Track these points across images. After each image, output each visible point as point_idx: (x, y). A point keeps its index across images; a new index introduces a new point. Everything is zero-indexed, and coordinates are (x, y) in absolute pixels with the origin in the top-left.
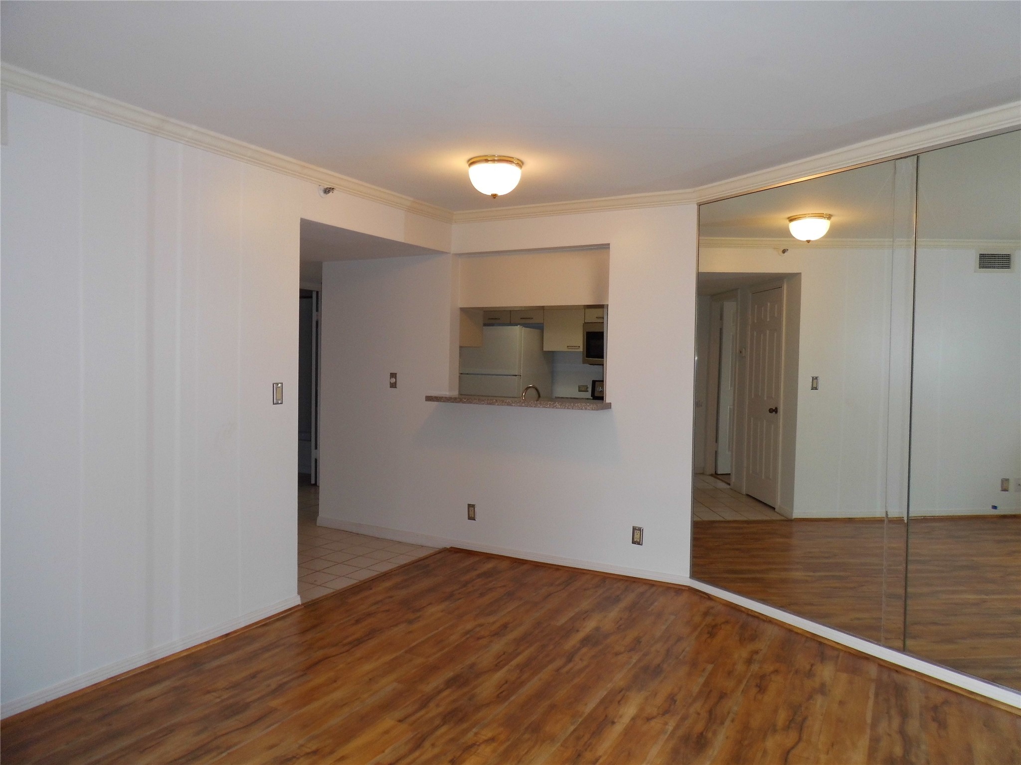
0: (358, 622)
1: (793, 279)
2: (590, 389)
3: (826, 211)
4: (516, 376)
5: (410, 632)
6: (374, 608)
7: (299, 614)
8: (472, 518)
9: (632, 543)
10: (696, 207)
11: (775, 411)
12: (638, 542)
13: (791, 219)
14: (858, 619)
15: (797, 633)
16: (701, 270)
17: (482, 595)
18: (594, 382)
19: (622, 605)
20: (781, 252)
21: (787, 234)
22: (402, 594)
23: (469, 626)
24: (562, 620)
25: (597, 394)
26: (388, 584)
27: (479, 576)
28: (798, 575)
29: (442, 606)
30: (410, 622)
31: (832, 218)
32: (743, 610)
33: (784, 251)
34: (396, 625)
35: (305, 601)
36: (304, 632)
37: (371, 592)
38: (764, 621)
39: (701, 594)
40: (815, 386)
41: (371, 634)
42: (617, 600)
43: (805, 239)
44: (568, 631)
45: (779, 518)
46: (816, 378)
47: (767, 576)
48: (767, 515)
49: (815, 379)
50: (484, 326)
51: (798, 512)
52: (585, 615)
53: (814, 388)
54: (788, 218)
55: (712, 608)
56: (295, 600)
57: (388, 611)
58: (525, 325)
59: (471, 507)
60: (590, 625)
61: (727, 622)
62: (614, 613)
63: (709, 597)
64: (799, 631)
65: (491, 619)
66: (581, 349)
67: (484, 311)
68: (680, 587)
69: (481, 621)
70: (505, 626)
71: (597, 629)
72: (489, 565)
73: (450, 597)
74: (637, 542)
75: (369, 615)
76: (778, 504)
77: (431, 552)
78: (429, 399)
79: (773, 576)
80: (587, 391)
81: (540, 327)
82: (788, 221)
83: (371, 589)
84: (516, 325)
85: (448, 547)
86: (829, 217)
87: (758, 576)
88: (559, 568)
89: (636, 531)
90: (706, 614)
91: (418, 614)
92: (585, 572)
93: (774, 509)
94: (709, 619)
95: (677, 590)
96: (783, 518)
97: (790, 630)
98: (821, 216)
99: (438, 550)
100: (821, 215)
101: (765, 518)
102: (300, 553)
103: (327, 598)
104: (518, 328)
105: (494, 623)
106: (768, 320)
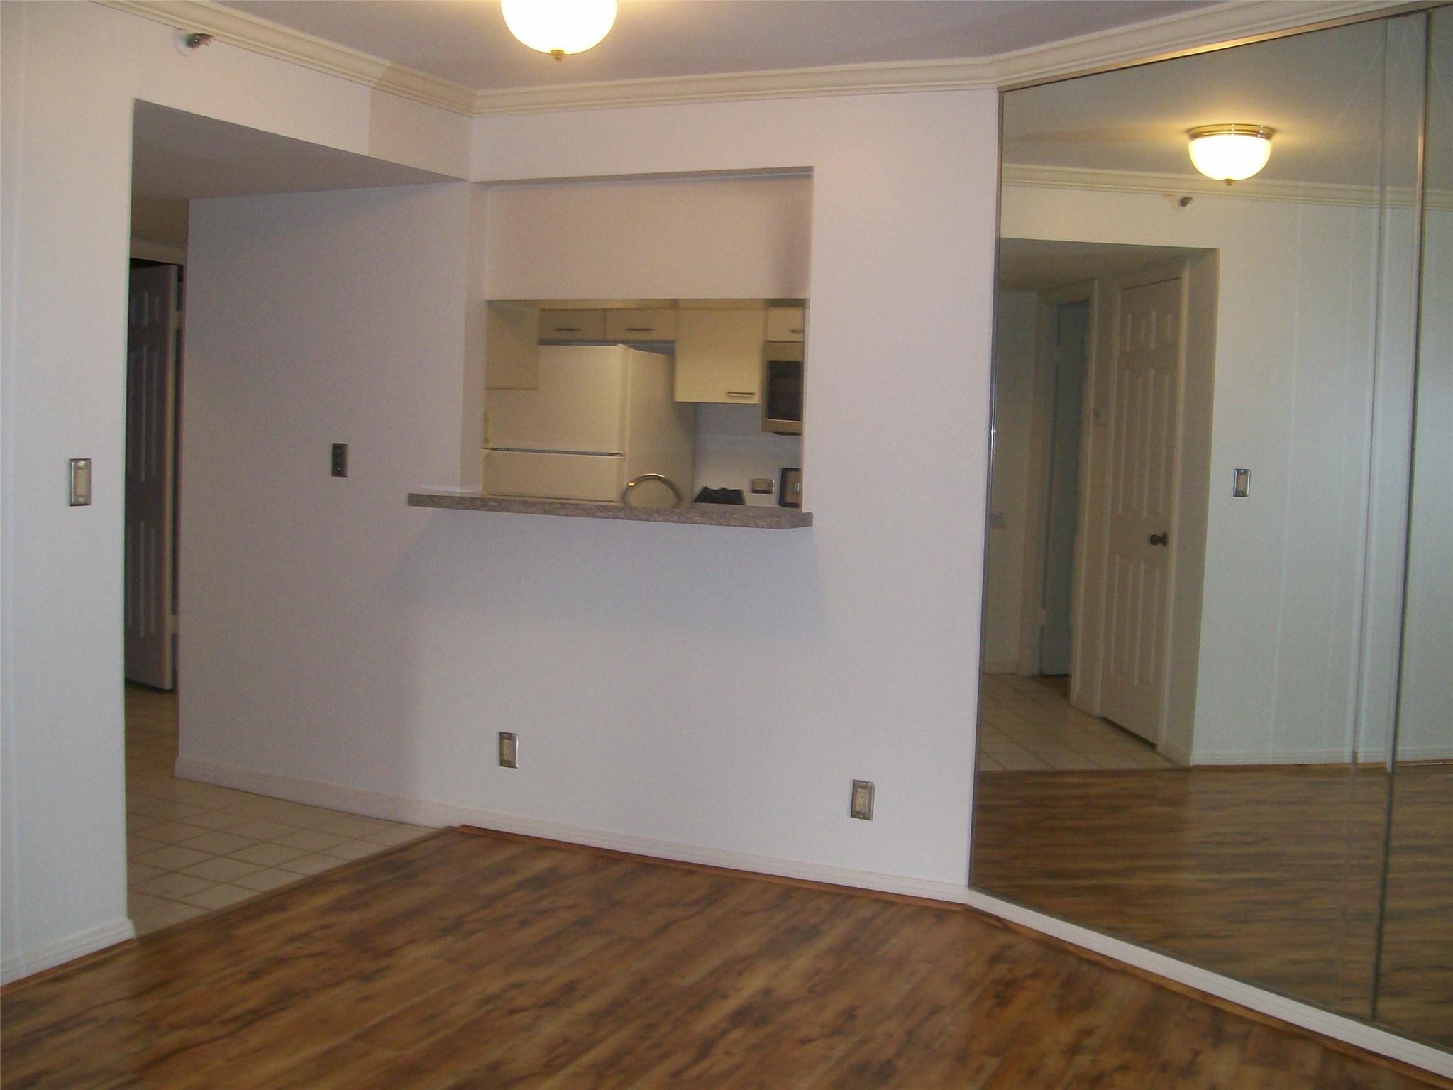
0: (255, 975)
1: (1203, 259)
2: (775, 489)
3: (1263, 122)
4: (612, 455)
5: (366, 998)
6: (289, 949)
7: (132, 957)
8: (507, 762)
9: (852, 816)
10: (993, 97)
11: (1160, 540)
12: (864, 813)
13: (1195, 134)
14: (1295, 962)
15: (1176, 994)
16: (1005, 234)
17: (524, 924)
18: (785, 472)
19: (824, 943)
20: (1177, 204)
21: (1182, 164)
22: (352, 920)
23: (493, 987)
24: (692, 976)
25: (789, 499)
26: (322, 900)
27: (520, 886)
28: (1187, 878)
29: (436, 947)
30: (366, 978)
31: (1277, 138)
32: (1071, 948)
33: (1184, 202)
34: (337, 983)
35: (144, 932)
36: (140, 994)
37: (287, 914)
38: (1110, 970)
39: (986, 919)
40: (1241, 488)
41: (284, 999)
42: (814, 933)
43: (1222, 177)
44: (704, 997)
45: (1161, 764)
46: (1246, 471)
47: (1128, 882)
48: (1141, 760)
49: (1241, 473)
50: (540, 344)
51: (1201, 755)
52: (743, 965)
53: (1240, 493)
54: (1188, 131)
55: (1010, 947)
56: (118, 928)
57: (322, 954)
58: (636, 345)
59: (506, 738)
60: (752, 985)
61: (1035, 975)
62: (803, 961)
63: (1004, 926)
64: (1178, 989)
65: (541, 973)
66: (756, 400)
67: (542, 310)
68: (946, 907)
69: (520, 976)
70: (570, 988)
71: (766, 992)
72: (542, 864)
73: (455, 928)
74: (860, 812)
75: (282, 961)
76: (1163, 737)
77: (418, 834)
78: (417, 500)
79: (1139, 881)
80: (768, 492)
81: (666, 349)
82: (1185, 137)
83: (285, 910)
84: (615, 343)
85: (456, 824)
86: (1268, 134)
87: (1110, 881)
88: (693, 868)
89: (859, 790)
90: (994, 960)
91: (385, 962)
92: (751, 877)
93: (1151, 746)
94: (1001, 970)
95: (940, 912)
96: (1168, 765)
97: (1160, 988)
98: (1254, 132)
99: (435, 830)
100: (1254, 128)
101: (1135, 766)
102: (134, 834)
103: (190, 927)
104: (618, 350)
105: (548, 980)
106: (1153, 346)
